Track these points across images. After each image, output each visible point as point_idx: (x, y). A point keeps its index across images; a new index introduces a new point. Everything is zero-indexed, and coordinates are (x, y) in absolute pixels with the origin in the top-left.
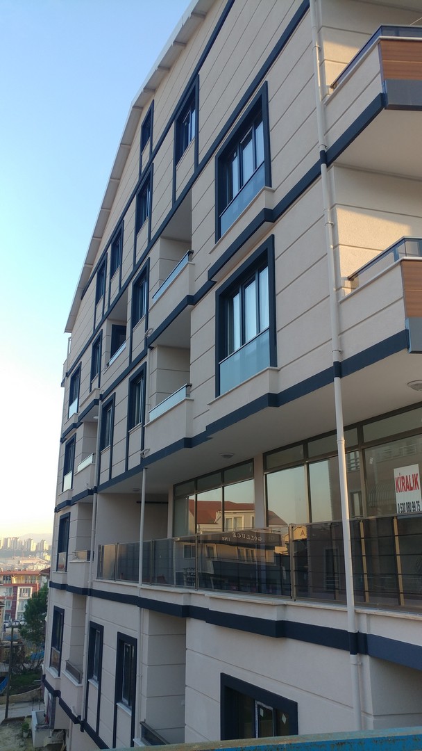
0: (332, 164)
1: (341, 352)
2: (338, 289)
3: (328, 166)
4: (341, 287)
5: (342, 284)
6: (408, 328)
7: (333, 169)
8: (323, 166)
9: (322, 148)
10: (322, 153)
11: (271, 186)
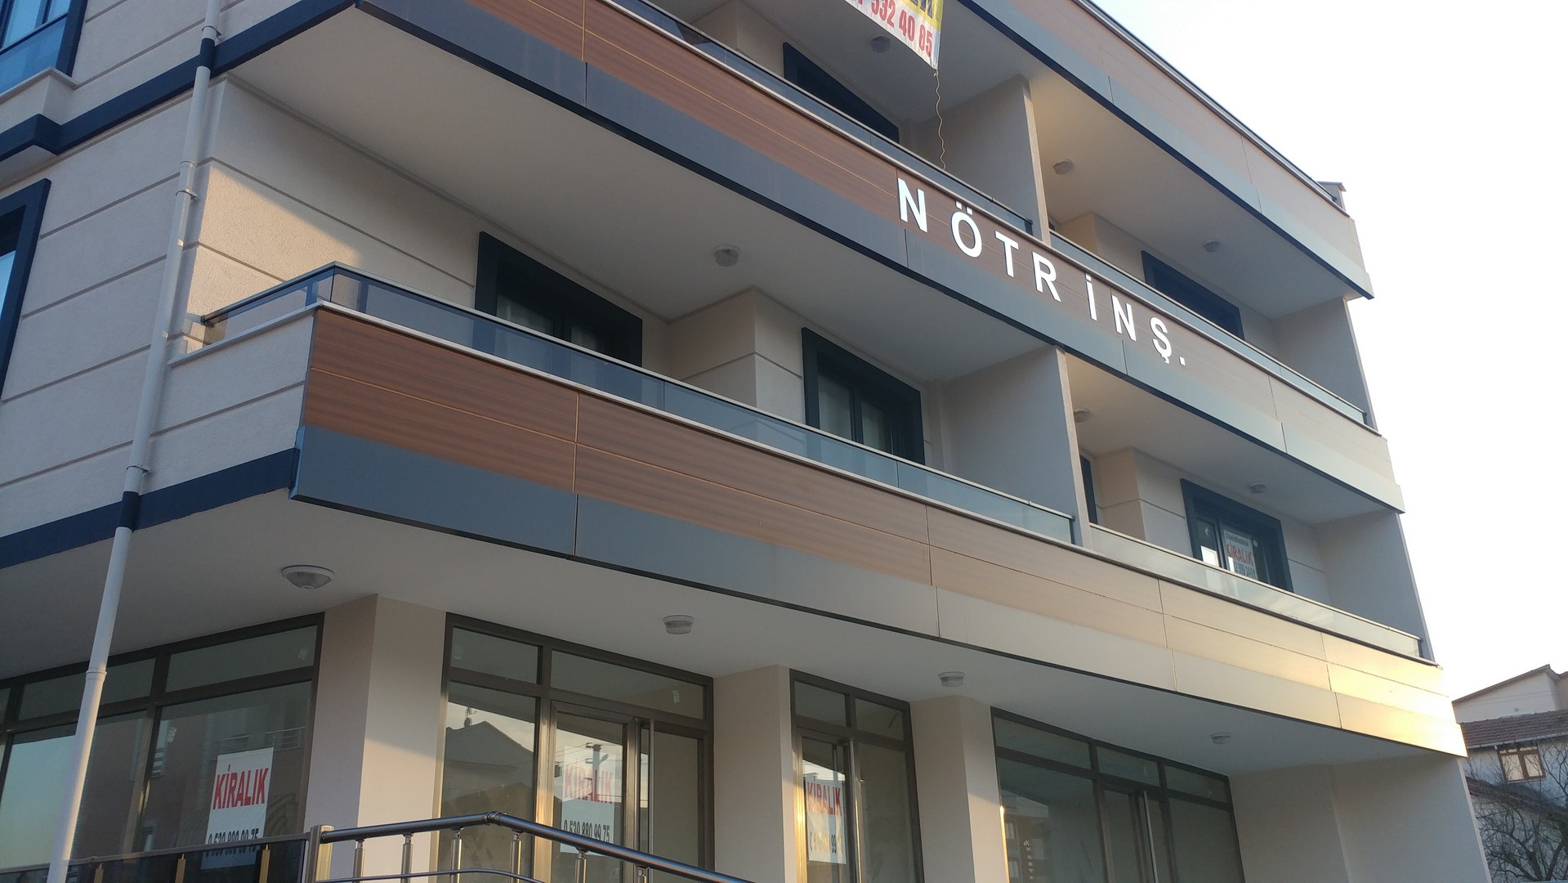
0: (225, 75)
1: (148, 474)
2: (174, 336)
3: (215, 74)
4: (182, 334)
5: (185, 329)
6: (301, 448)
7: (223, 86)
8: (202, 73)
9: (208, 34)
10: (207, 43)
11: (70, 73)
